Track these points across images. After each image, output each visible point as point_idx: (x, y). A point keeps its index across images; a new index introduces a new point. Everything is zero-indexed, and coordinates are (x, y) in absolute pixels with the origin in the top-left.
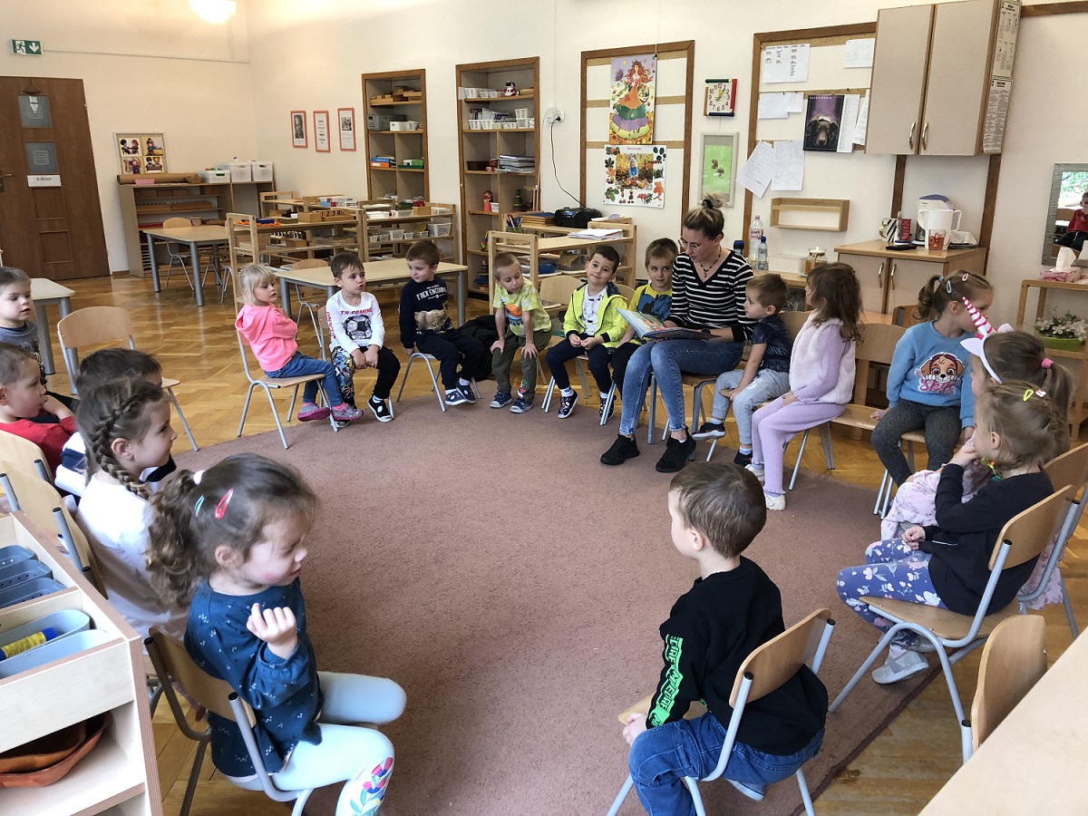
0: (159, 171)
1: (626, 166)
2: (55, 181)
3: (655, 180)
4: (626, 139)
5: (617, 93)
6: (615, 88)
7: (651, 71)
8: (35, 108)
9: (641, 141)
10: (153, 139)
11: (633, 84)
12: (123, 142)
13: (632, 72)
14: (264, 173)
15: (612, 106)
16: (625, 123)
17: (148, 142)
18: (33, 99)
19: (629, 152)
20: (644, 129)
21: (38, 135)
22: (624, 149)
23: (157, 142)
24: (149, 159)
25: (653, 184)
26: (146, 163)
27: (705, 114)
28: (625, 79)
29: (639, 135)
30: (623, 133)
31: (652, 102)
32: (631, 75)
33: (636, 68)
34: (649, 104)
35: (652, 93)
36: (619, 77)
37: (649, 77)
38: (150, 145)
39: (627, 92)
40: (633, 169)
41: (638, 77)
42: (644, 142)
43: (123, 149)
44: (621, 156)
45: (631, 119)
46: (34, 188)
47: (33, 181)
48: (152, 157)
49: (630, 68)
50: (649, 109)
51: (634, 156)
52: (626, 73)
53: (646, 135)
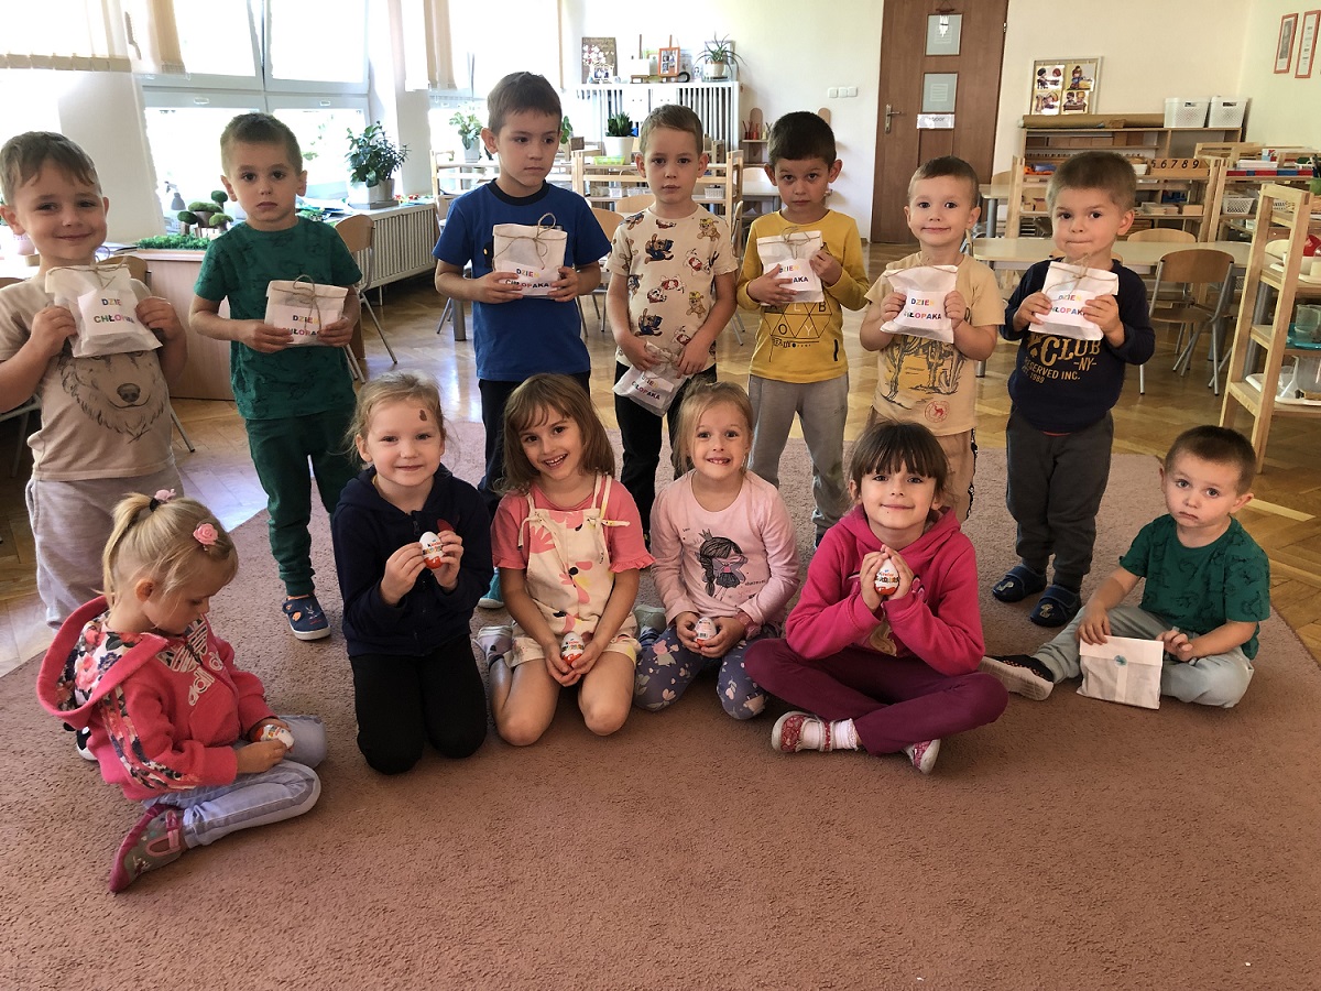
0: (1081, 112)
2: (948, 122)
8: (943, 30)
10: (1082, 67)
12: (1042, 72)
14: (1228, 116)
17: (1074, 72)
18: (944, 19)
21: (942, 64)
23: (1087, 71)
24: (1071, 94)
26: (1065, 101)
38: (1077, 75)
43: (1039, 81)
46: (921, 130)
47: (926, 122)
48: (1075, 92)
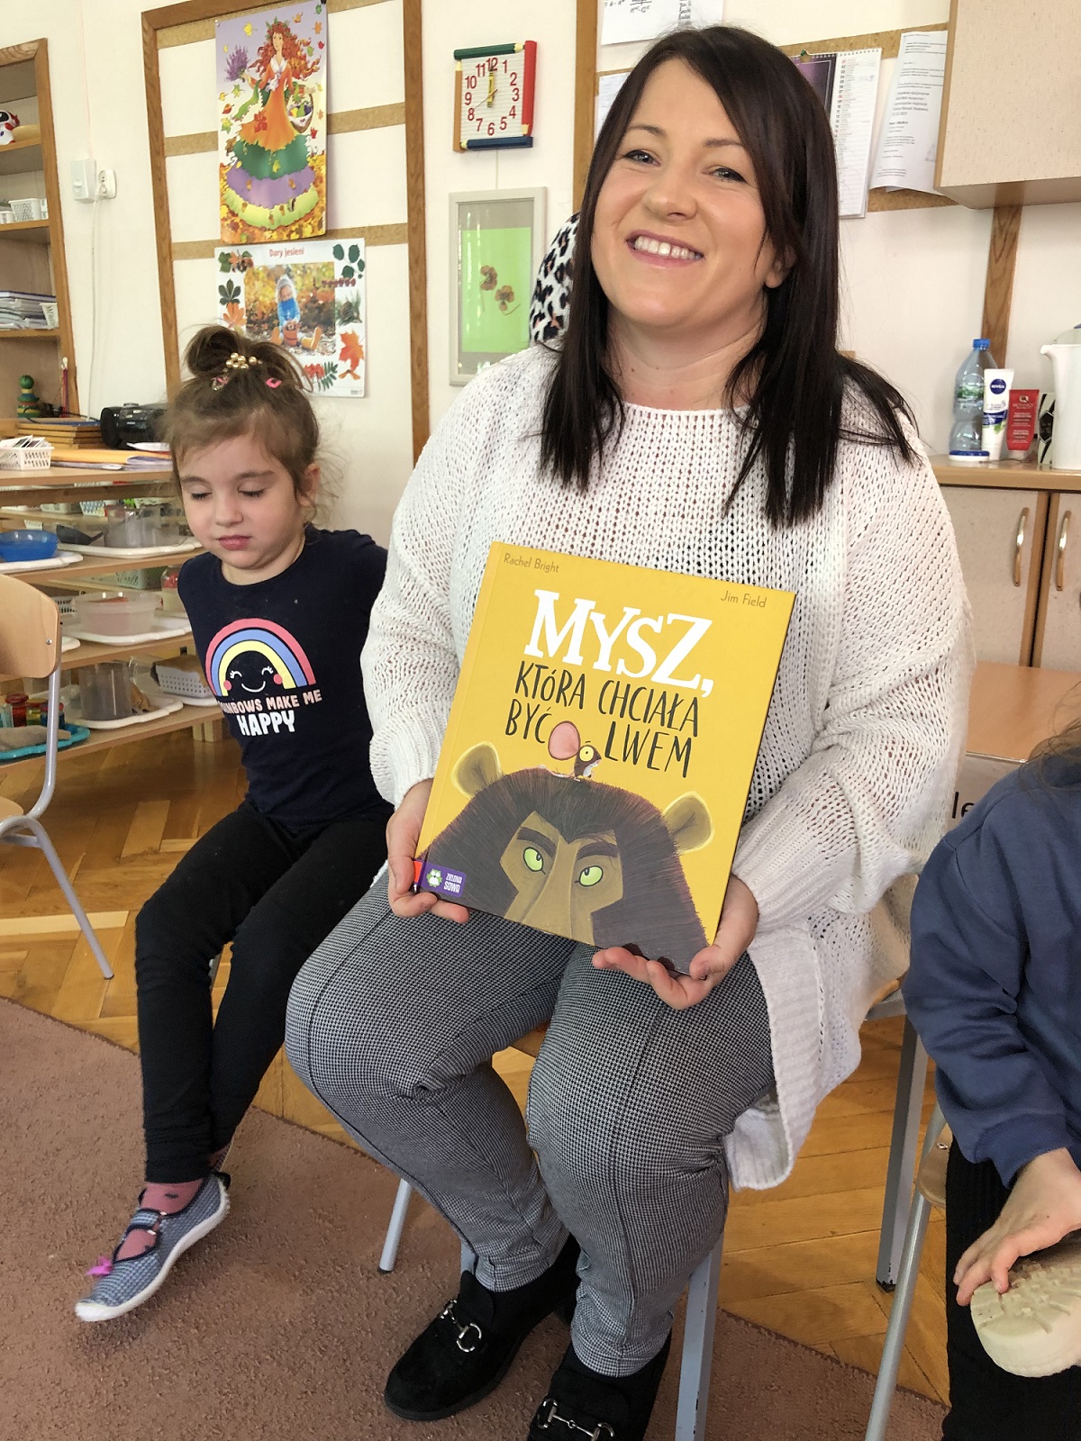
1: (271, 296)
3: (341, 329)
4: (263, 229)
5: (235, 112)
6: (230, 99)
7: (314, 45)
9: (299, 231)
11: (273, 85)
13: (267, 53)
15: (222, 144)
16: (260, 189)
19: (273, 262)
20: (305, 201)
22: (262, 257)
25: (337, 338)
27: (459, 149)
28: (252, 73)
29: (295, 215)
30: (256, 214)
31: (320, 125)
32: (265, 62)
33: (278, 42)
34: (314, 134)
35: (320, 105)
36: (237, 68)
37: (311, 60)
39: (257, 108)
40: (287, 304)
41: (284, 64)
42: (308, 231)
44: (256, 274)
45: (273, 176)
49: (263, 41)
50: (316, 145)
51: (288, 271)
52: (253, 56)
53: (310, 214)
